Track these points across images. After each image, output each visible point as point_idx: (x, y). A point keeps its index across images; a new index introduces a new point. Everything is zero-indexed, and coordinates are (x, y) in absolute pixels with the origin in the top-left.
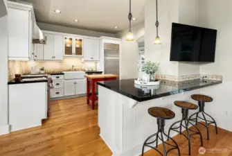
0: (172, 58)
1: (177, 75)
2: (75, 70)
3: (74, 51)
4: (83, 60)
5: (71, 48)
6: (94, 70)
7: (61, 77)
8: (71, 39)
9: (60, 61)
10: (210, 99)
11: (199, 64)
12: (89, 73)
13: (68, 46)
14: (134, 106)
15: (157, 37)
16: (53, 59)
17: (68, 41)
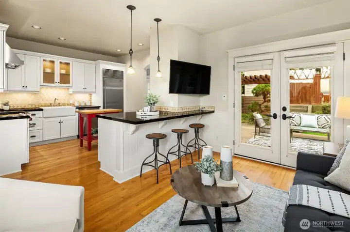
0: (171, 91)
1: (177, 106)
2: (59, 105)
3: (57, 78)
4: (71, 91)
5: (53, 74)
6: (88, 104)
7: (39, 114)
8: (53, 62)
9: (35, 93)
10: (202, 126)
11: (200, 96)
12: (80, 108)
13: (48, 70)
14: (134, 132)
15: (159, 71)
16: (24, 89)
17: (48, 64)
